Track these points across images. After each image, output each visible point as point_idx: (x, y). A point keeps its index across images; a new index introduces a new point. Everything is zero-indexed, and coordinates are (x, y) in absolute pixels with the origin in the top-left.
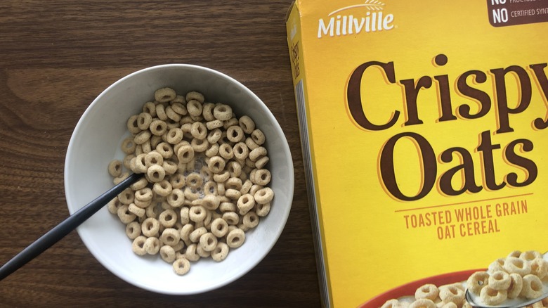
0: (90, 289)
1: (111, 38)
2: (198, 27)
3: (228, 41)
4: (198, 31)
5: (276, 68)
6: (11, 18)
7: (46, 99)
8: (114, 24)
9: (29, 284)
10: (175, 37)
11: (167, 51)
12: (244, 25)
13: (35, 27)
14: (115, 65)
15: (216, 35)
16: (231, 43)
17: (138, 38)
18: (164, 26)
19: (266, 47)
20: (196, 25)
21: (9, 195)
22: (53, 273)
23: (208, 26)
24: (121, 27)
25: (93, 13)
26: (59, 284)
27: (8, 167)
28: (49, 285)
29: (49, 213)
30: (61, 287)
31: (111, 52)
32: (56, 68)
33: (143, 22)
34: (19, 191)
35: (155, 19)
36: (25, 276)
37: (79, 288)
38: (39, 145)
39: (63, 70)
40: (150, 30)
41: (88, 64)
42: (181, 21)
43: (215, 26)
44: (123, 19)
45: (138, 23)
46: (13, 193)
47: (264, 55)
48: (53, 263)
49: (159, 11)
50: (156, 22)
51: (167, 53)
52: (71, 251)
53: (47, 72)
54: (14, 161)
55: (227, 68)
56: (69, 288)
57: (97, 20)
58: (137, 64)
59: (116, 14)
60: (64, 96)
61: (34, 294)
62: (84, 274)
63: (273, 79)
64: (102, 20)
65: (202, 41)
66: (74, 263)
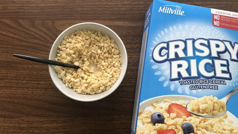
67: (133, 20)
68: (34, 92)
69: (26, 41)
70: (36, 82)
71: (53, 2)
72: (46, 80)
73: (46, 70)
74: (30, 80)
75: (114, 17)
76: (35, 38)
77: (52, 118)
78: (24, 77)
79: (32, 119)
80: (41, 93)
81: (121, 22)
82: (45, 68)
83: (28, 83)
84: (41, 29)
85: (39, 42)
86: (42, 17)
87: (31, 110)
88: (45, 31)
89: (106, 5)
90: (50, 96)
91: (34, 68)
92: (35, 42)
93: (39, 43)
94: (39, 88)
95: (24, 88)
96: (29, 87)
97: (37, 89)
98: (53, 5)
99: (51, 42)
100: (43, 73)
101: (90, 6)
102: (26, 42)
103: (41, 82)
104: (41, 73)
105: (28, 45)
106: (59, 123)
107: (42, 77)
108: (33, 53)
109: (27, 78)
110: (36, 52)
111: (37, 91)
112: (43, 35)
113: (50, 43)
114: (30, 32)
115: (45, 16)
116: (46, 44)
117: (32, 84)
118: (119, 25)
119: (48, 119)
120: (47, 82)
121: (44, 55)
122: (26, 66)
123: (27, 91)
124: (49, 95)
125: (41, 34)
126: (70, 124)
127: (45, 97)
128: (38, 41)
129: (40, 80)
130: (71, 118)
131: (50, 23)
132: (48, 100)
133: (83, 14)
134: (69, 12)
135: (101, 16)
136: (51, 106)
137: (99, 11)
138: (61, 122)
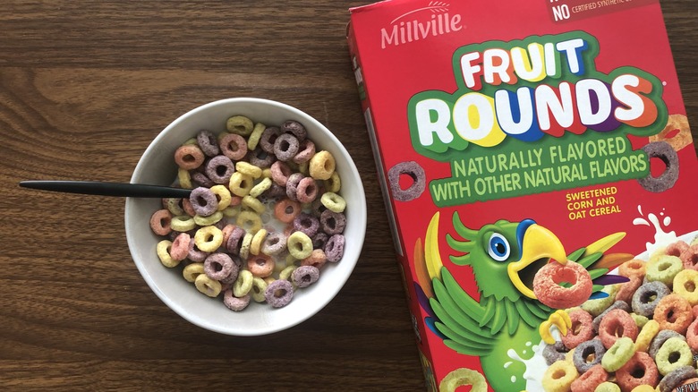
0: (111, 305)
1: (145, 38)
2: (238, 29)
3: (270, 45)
4: (238, 33)
5: (320, 74)
6: (41, 14)
7: (75, 100)
8: (148, 24)
9: (46, 297)
10: (213, 39)
11: (205, 53)
12: (286, 29)
13: (66, 25)
14: (149, 67)
15: (257, 38)
16: (273, 47)
18: (203, 27)
19: (310, 52)
20: (236, 27)
21: (29, 201)
22: (70, 287)
23: (248, 29)
24: (156, 27)
25: (128, 12)
26: (78, 299)
27: (31, 171)
28: (67, 300)
29: (70, 221)
30: (80, 302)
31: (144, 53)
32: (86, 68)
33: (181, 23)
34: (40, 197)
35: (193, 19)
36: (42, 289)
37: (99, 304)
38: (64, 148)
39: (94, 70)
40: (188, 31)
41: (119, 64)
42: (222, 22)
43: (257, 28)
44: (159, 19)
45: (176, 24)
46: (33, 199)
47: (307, 60)
48: (72, 276)
49: (198, 12)
50: (195, 23)
51: (205, 56)
52: (93, 264)
53: (76, 71)
54: (36, 165)
55: (266, 73)
56: (89, 304)
57: (132, 19)
58: (172, 66)
59: (153, 13)
60: (93, 98)
61: (51, 309)
62: (105, 289)
63: (318, 86)
64: (136, 19)
65: (242, 44)
66: (95, 276)
67: (279, 70)
71: (27, 7)
72: (11, 253)
73: (12, 223)
75: (221, 59)
77: (32, 361)
81: (243, 76)
82: (7, 218)
89: (196, 19)
90: (26, 299)
98: (27, 16)
99: (24, 136)
100: (3, 231)
101: (144, 21)
106: (51, 377)
113: (23, 142)
115: (5, 54)
116: (8, 142)
118: (236, 84)
119: (20, 364)
120: (16, 260)
124: (23, 296)
126: (85, 380)
127: (9, 302)
130: (87, 363)
131: (19, 77)
132: (18, 310)
133: (123, 47)
134: (79, 40)
135: (180, 56)
136: (27, 328)
137: (175, 38)
138: (58, 372)
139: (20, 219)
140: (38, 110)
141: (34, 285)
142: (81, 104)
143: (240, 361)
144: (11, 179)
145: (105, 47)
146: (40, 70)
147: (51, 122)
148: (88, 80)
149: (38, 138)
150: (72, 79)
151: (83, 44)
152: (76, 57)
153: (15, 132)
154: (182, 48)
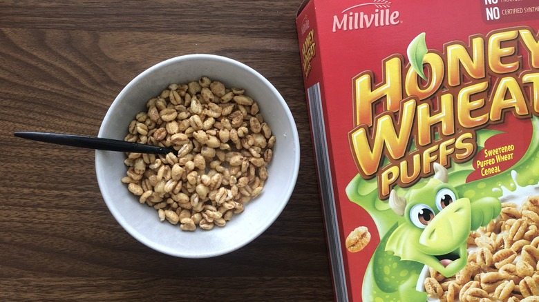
1: (192, 7)
4: (269, 4)
7: (132, 59)
9: (109, 225)
10: (248, 9)
11: (242, 21)
14: (194, 31)
15: (285, 9)
17: (217, 9)
31: (191, 20)
32: (142, 32)
36: (106, 218)
39: (148, 34)
41: (170, 29)
51: (242, 23)
53: (135, 35)
58: (215, 31)
65: (273, 14)
68: (51, 216)
69: (25, 85)
70: (56, 192)
72: (79, 187)
73: (79, 162)
74: (39, 188)
75: (255, 27)
76: (49, 78)
77: (98, 278)
78: (25, 180)
79: (48, 281)
80: (68, 219)
81: (274, 41)
82: (76, 159)
83: (34, 194)
84: (63, 54)
85: (59, 88)
86: (63, 22)
87: (46, 260)
88: (74, 60)
90: (92, 226)
91: (48, 157)
92: (49, 89)
93: (60, 91)
94: (64, 207)
95: (25, 205)
96: (39, 205)
97: (60, 208)
99: (89, 89)
100: (73, 169)
102: (26, 88)
103: (67, 193)
104: (67, 169)
105: (30, 95)
106: (114, 291)
107: (69, 181)
108: (45, 117)
109: (32, 181)
110: (51, 116)
111: (59, 213)
112: (68, 69)
113: (88, 94)
114: (33, 63)
115: (73, 19)
116: (77, 94)
117: (45, 196)
118: (268, 48)
119: (87, 280)
120: (83, 193)
121: (74, 125)
122: (28, 150)
123: (33, 213)
124: (89, 224)
125: (63, 67)
126: (141, 294)
127: (78, 229)
128: (55, 87)
129: (64, 186)
130: (144, 280)
131: (86, 38)
132: (86, 236)
133: (173, 15)
134: (136, 8)
135: (220, 23)
136: (93, 251)
137: (217, 8)
138: (119, 288)
139: (87, 159)
140: (102, 67)
141: (99, 214)
142: (138, 62)
143: (270, 278)
144: (79, 125)
145: (158, 15)
146: (102, 33)
147: (113, 78)
148: (143, 42)
149: (102, 90)
150: (130, 41)
151: (140, 11)
152: (135, 22)
153: (83, 86)
154: (223, 16)
